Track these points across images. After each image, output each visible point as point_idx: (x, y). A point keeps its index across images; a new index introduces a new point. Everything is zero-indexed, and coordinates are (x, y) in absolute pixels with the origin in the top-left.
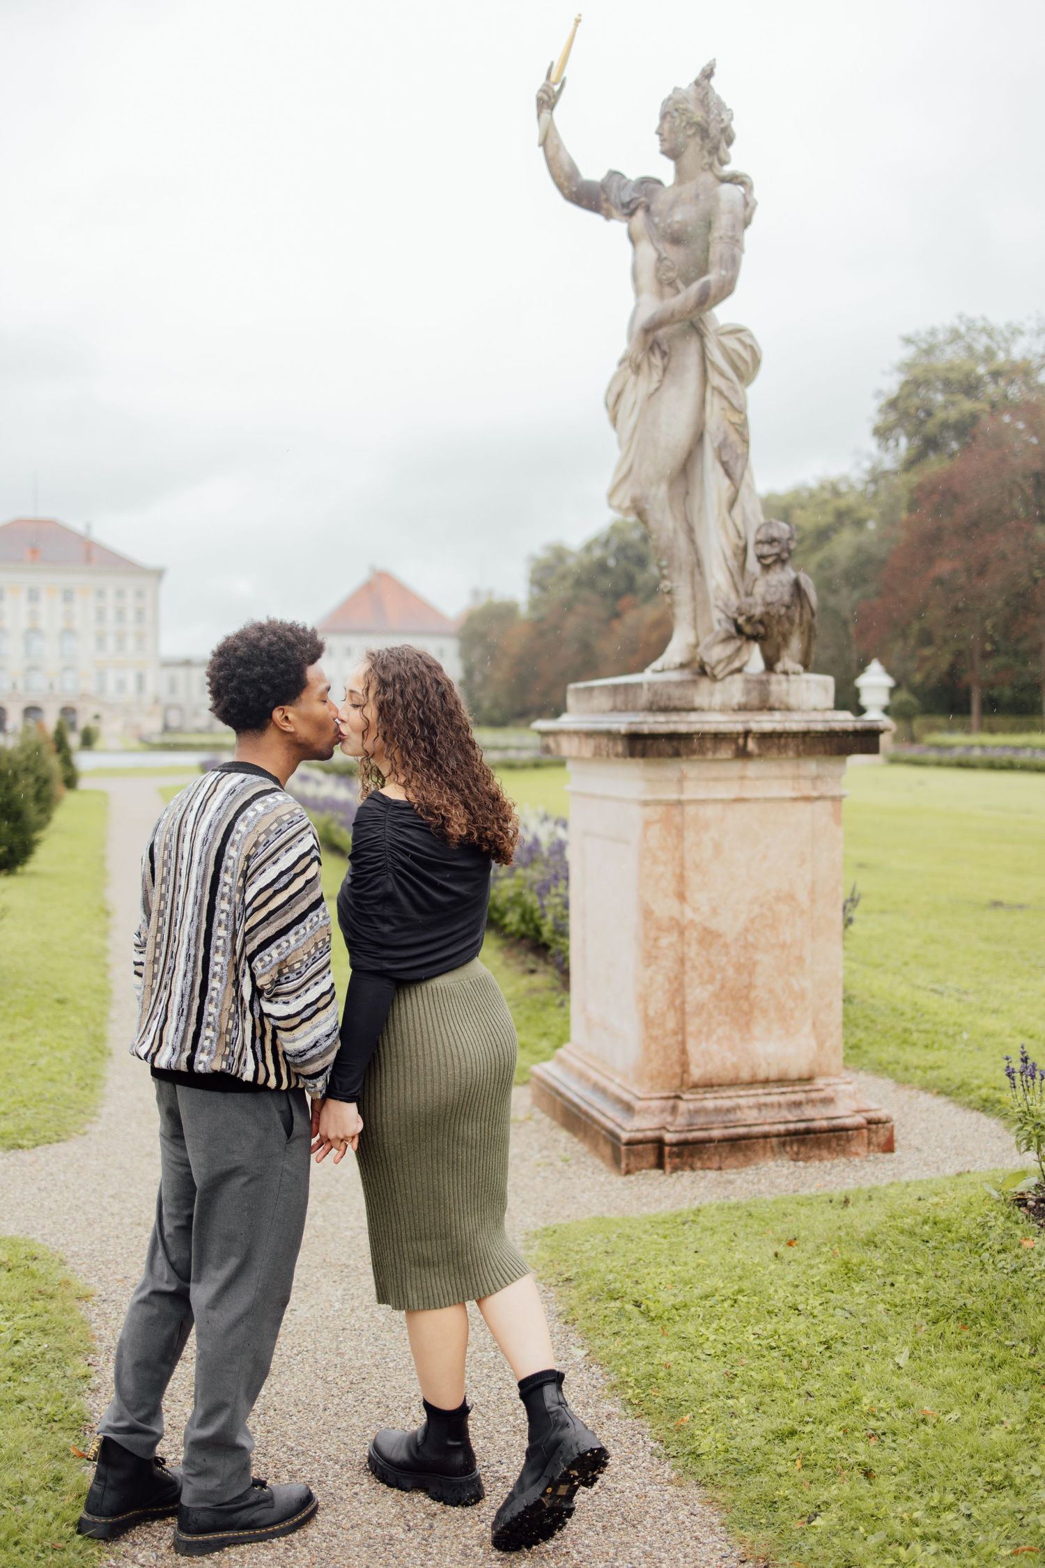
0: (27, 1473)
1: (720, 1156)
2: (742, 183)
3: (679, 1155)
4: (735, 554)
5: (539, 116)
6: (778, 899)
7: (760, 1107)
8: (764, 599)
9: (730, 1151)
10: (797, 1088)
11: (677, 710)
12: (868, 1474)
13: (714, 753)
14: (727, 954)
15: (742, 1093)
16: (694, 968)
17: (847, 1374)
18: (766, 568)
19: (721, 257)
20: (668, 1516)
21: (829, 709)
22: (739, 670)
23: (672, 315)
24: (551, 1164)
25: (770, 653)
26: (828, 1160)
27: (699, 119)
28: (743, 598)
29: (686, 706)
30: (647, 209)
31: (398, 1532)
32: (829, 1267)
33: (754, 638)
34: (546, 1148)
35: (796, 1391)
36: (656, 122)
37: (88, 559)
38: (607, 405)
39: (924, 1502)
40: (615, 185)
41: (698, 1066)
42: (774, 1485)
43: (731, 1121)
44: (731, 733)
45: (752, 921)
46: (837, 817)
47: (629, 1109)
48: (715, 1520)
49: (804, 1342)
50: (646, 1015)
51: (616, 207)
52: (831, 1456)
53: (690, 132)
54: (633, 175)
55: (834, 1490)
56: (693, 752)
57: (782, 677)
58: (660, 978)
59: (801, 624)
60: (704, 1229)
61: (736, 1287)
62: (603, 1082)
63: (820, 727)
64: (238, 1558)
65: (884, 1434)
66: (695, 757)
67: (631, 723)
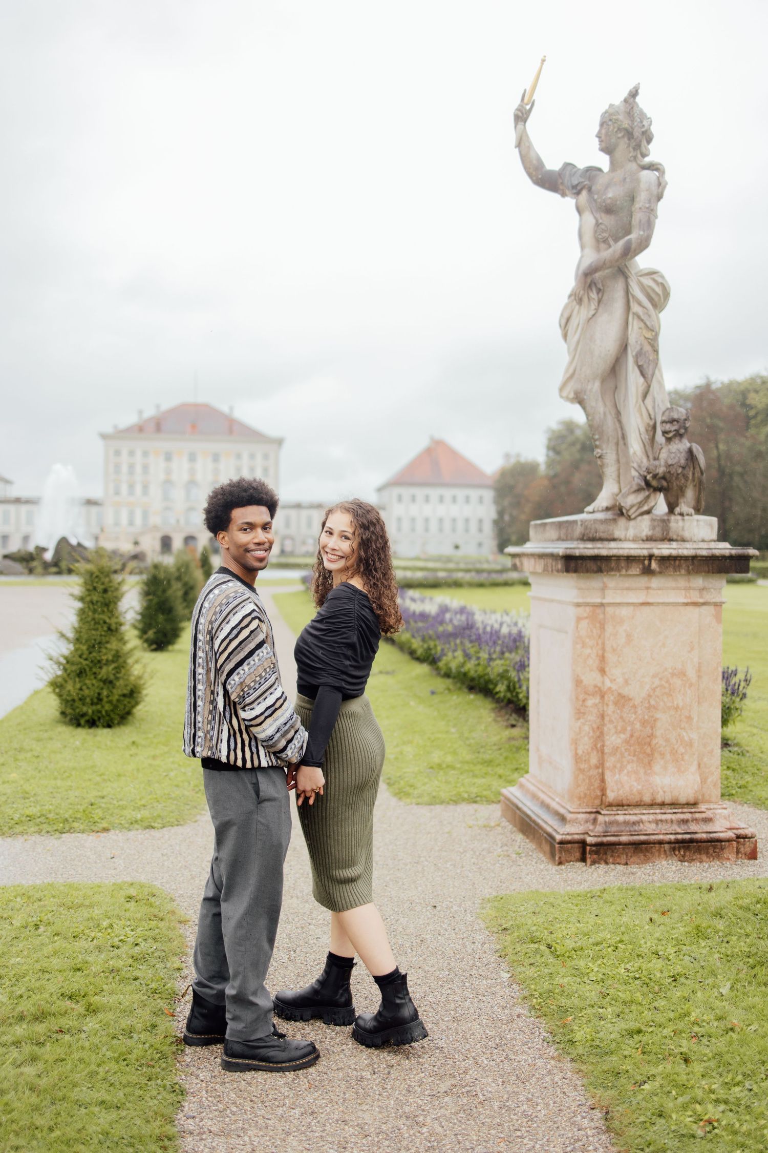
0: (136, 1021)
1: (627, 856)
2: (657, 170)
3: (597, 853)
4: (647, 431)
5: (516, 127)
6: (673, 675)
7: (657, 822)
8: (666, 462)
9: (634, 852)
10: (685, 810)
11: (601, 540)
12: (686, 1061)
13: (626, 571)
14: (635, 713)
15: (644, 811)
16: (611, 721)
17: (684, 997)
18: (669, 440)
19: (640, 221)
20: (548, 1079)
21: (714, 541)
22: (648, 512)
23: (604, 263)
24: (508, 856)
25: (672, 500)
26: (707, 862)
27: (627, 126)
28: (652, 461)
29: (608, 537)
30: (589, 190)
31: (367, 1075)
32: (686, 929)
33: (659, 489)
34: (506, 845)
35: (647, 1006)
36: (597, 128)
37: (231, 431)
38: (560, 326)
39: (721, 1079)
40: (568, 173)
41: (613, 791)
42: (621, 1062)
43: (635, 831)
44: (639, 557)
45: (654, 690)
46: (718, 618)
47: (563, 819)
48: (579, 1083)
49: (658, 975)
50: (576, 754)
51: (568, 189)
52: (663, 1047)
53: (620, 135)
54: (581, 165)
55: (661, 1068)
56: (612, 569)
57: (679, 517)
58: (586, 728)
59: (693, 480)
60: (606, 902)
61: (618, 939)
62: (548, 800)
63: (704, 553)
64: (262, 1081)
65: (703, 1036)
66: (613, 573)
67: (567, 548)
